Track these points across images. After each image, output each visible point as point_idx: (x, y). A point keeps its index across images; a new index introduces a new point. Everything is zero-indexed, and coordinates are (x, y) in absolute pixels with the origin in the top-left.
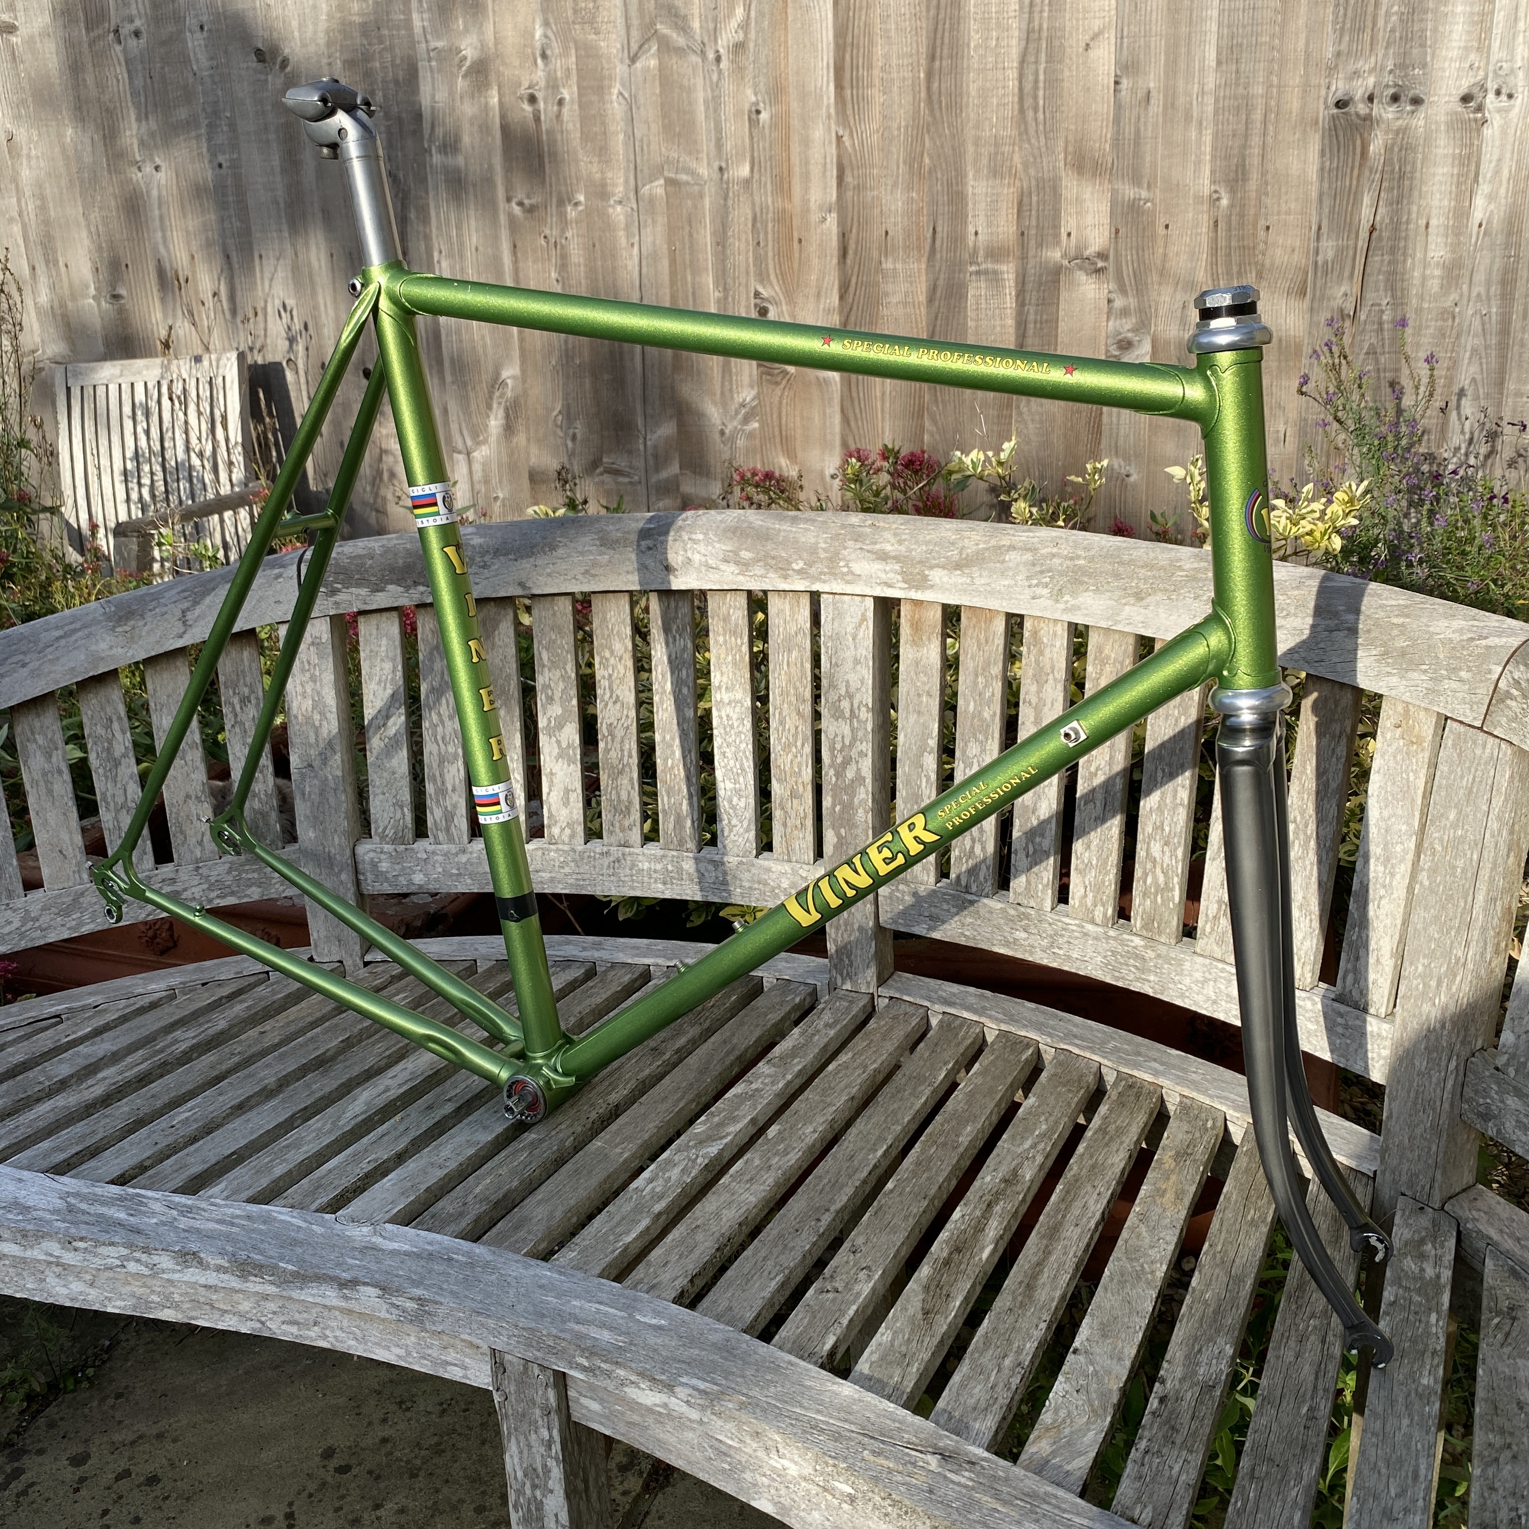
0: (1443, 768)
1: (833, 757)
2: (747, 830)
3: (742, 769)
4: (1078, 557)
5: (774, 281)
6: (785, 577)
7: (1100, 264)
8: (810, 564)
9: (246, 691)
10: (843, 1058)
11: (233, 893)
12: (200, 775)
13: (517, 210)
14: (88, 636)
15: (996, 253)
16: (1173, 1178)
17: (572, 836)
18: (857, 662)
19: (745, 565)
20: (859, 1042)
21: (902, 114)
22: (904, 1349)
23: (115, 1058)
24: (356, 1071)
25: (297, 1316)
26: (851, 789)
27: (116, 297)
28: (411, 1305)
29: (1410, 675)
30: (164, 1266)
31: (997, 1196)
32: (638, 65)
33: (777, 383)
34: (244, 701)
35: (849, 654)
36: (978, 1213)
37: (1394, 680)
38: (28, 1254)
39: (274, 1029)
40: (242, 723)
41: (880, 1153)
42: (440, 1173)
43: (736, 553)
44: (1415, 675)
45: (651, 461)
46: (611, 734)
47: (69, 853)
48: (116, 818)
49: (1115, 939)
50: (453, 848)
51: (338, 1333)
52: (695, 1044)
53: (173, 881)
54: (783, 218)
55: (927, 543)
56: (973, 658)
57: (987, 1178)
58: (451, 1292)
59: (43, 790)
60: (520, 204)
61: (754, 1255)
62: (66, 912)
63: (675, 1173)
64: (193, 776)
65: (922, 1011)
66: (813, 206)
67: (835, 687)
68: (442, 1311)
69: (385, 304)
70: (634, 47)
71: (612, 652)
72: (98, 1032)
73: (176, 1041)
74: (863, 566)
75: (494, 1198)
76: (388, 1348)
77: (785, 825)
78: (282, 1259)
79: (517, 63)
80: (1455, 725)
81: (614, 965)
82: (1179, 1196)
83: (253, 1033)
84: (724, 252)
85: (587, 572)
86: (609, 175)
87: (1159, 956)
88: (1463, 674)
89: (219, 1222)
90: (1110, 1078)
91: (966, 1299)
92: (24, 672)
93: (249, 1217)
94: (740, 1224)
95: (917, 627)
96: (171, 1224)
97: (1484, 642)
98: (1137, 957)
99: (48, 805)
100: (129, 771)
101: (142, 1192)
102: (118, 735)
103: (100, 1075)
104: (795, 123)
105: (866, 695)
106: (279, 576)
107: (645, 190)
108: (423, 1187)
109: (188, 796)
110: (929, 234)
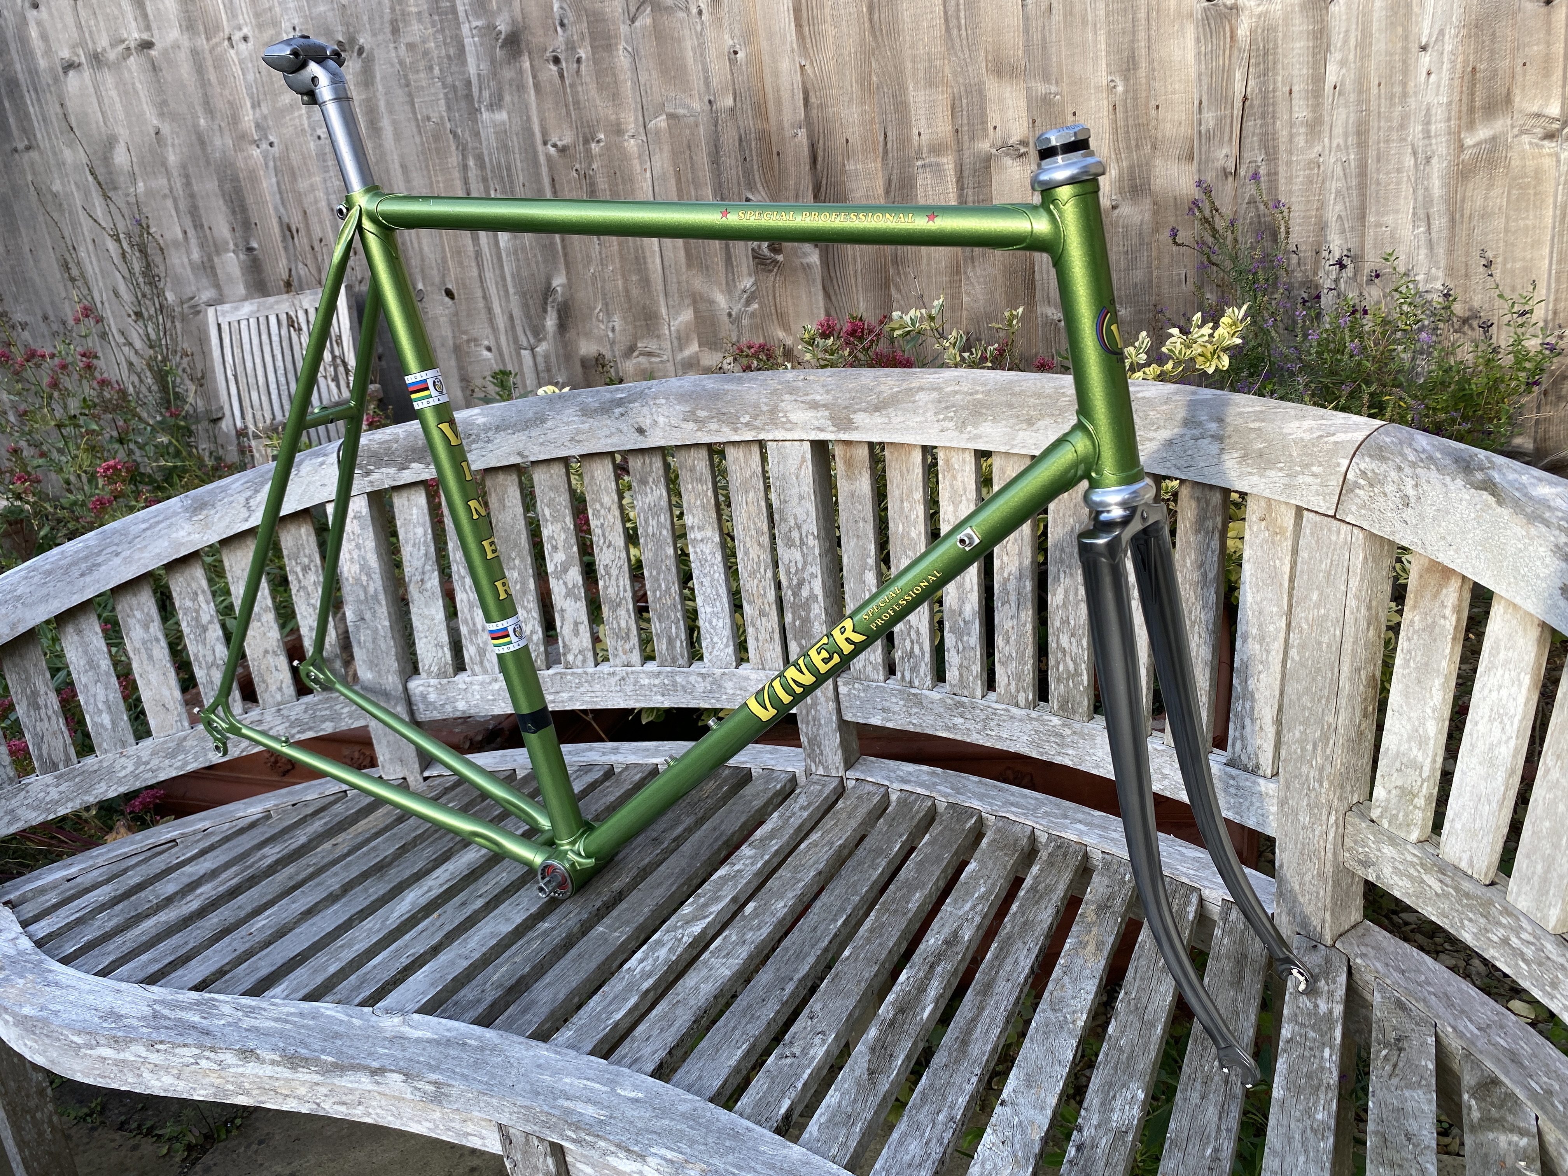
0: (1304, 554)
1: (790, 580)
2: (727, 646)
3: (718, 595)
4: (977, 392)
5: (761, 189)
6: (736, 430)
7: (1023, 150)
8: (755, 417)
9: (306, 561)
10: (814, 836)
11: (310, 729)
12: (274, 634)
13: (552, 150)
14: (169, 527)
15: (936, 149)
16: (1095, 930)
17: (584, 661)
18: (801, 497)
19: (701, 423)
20: (828, 822)
21: (851, 45)
22: (849, 1109)
23: (213, 874)
24: (407, 874)
25: (344, 1098)
26: (806, 605)
27: (250, 249)
28: (430, 1088)
29: (1269, 473)
30: (229, 1062)
31: (939, 957)
32: (637, 24)
33: (770, 271)
34: (306, 569)
35: (794, 491)
36: (921, 974)
37: (1255, 479)
38: (121, 1056)
39: (344, 840)
40: (305, 588)
41: (840, 923)
42: (466, 964)
43: (693, 412)
44: (1271, 473)
45: (676, 343)
46: (608, 573)
47: (171, 705)
48: (208, 674)
49: (1037, 720)
50: (487, 678)
51: (379, 1111)
52: (690, 831)
53: (260, 722)
54: (764, 136)
55: (850, 391)
56: (898, 487)
57: (932, 941)
58: (463, 1075)
59: (144, 656)
60: (555, 146)
61: (725, 1025)
62: (172, 755)
63: (662, 953)
64: (269, 635)
65: (883, 789)
66: (786, 125)
67: (786, 520)
68: (454, 1092)
69: (367, 224)
70: (633, 10)
71: (602, 505)
72: (203, 853)
73: (264, 857)
74: (799, 415)
75: (508, 984)
76: (419, 1122)
77: (757, 639)
78: (323, 1051)
79: (541, 32)
80: (1311, 515)
81: (628, 767)
82: (1099, 948)
83: (327, 845)
84: (718, 169)
85: (572, 439)
86: (622, 115)
87: (1075, 733)
88: (1315, 469)
89: (276, 1020)
90: (1043, 838)
91: (908, 1057)
92: (117, 560)
93: (301, 1015)
94: (715, 997)
95: (849, 463)
96: (235, 1025)
97: (1332, 439)
98: (1057, 735)
99: (149, 668)
100: (215, 635)
101: (216, 996)
102: (204, 606)
103: (199, 891)
104: (766, 58)
105: (811, 526)
106: (322, 464)
107: (651, 125)
108: (450, 977)
109: (266, 652)
110: (882, 138)
